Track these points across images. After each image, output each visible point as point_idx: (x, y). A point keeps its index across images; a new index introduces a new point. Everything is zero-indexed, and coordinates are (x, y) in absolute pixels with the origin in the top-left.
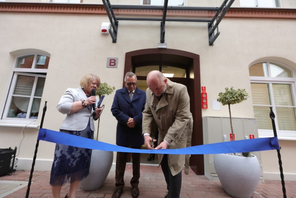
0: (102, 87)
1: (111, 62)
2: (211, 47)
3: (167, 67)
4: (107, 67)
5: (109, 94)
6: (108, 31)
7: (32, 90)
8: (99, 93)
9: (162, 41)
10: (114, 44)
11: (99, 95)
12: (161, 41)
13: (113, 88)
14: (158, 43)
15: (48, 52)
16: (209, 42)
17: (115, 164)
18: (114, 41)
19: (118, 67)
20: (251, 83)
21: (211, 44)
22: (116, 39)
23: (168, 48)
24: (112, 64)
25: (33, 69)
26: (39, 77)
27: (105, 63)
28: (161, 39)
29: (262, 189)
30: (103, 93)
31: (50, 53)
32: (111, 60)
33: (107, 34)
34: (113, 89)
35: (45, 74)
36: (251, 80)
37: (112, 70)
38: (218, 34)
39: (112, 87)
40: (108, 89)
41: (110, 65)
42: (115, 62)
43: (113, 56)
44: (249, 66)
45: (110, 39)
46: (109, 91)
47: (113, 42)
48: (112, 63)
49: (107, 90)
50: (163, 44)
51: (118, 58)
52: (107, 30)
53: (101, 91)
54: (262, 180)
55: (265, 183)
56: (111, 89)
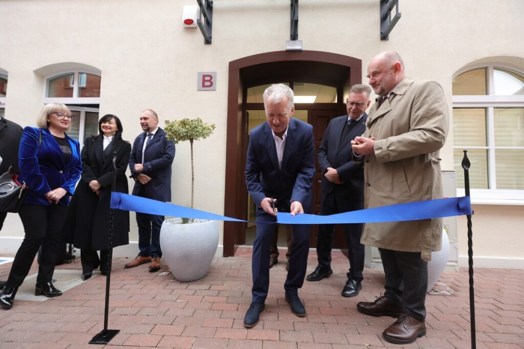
0: (194, 126)
1: (204, 81)
2: (385, 42)
3: (303, 85)
4: (198, 90)
5: (205, 138)
6: (195, 22)
7: (78, 134)
8: (190, 136)
9: (294, 37)
10: (208, 46)
11: (190, 139)
12: (291, 35)
13: (212, 126)
14: (287, 40)
15: (97, 67)
16: (381, 33)
17: (222, 246)
18: (208, 41)
19: (217, 88)
20: (454, 108)
21: (384, 37)
22: (211, 38)
23: (303, 49)
24: (207, 84)
25: (76, 99)
26: (86, 112)
27: (195, 82)
28: (291, 32)
29: (452, 279)
30: (197, 136)
31: (100, 68)
32: (204, 76)
33: (194, 28)
34: (211, 128)
35: (97, 106)
36: (454, 103)
37: (207, 94)
38: (397, 18)
39: (209, 125)
40: (204, 128)
41: (204, 86)
42: (212, 81)
43: (207, 70)
44: (453, 76)
45: (199, 37)
46: (205, 131)
47: (205, 44)
48: (207, 82)
49: (202, 130)
50: (296, 42)
51: (216, 73)
52: (193, 19)
53: (194, 133)
54: (456, 267)
55: (460, 272)
56: (209, 129)
